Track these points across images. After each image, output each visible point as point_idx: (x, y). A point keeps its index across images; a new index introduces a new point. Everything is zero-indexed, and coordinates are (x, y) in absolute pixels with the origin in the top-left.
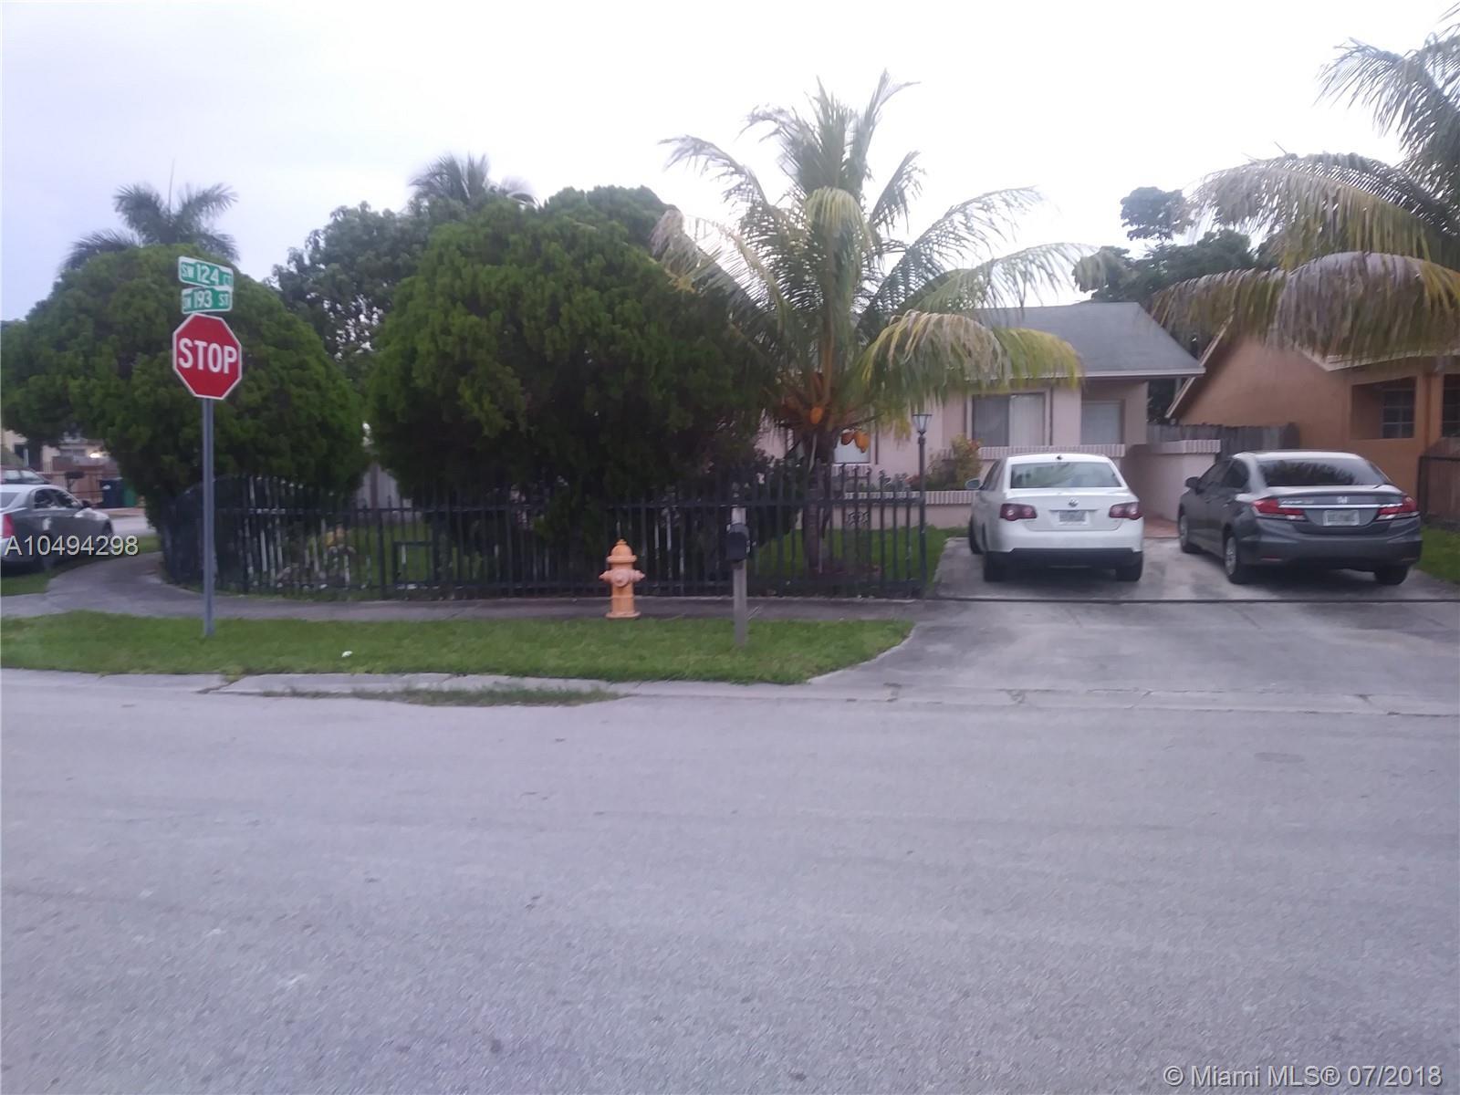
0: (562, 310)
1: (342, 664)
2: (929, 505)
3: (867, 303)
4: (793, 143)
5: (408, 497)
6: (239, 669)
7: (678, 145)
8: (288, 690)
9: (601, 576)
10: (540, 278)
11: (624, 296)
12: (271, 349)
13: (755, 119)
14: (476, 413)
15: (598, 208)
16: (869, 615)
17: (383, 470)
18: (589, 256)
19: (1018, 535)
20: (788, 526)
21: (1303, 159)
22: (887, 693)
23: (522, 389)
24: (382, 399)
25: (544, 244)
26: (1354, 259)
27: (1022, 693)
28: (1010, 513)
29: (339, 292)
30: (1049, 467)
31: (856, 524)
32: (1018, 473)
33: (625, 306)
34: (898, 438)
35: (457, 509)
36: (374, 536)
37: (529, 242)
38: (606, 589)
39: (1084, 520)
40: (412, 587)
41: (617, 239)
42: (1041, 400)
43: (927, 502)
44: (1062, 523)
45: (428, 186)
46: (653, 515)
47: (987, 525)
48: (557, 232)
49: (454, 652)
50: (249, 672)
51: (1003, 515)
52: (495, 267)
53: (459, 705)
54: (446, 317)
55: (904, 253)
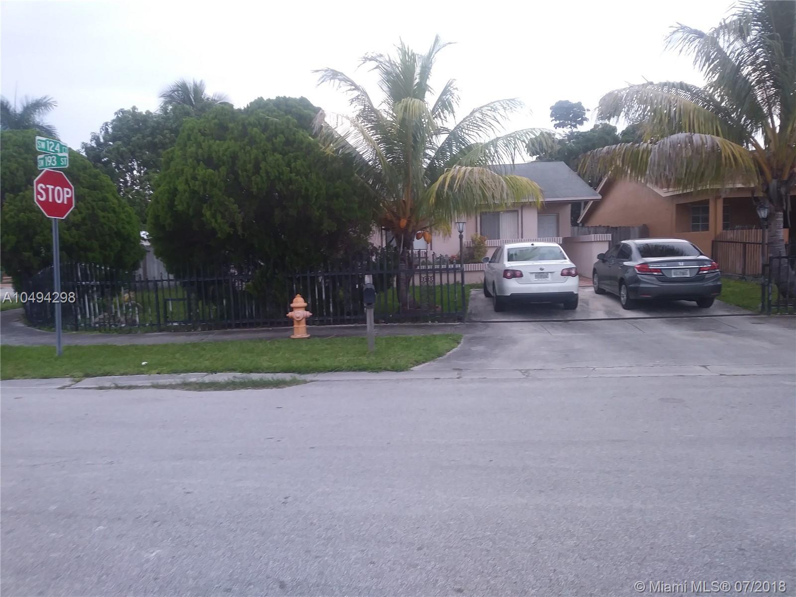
0: (261, 166)
1: (143, 369)
2: (466, 271)
3: (429, 162)
4: (387, 73)
5: (172, 274)
6: (81, 374)
7: (323, 73)
8: (113, 385)
9: (287, 315)
10: (248, 148)
11: (296, 158)
12: (87, 190)
13: (366, 59)
14: (214, 224)
15: (279, 108)
16: (438, 332)
17: (157, 258)
18: (275, 136)
19: (513, 286)
20: (390, 285)
21: (656, 85)
22: (455, 374)
23: (239, 210)
24: (157, 217)
25: (249, 129)
26: (687, 136)
27: (527, 371)
28: (509, 274)
29: (121, 158)
30: (527, 249)
31: (427, 283)
32: (511, 253)
33: (297, 163)
34: (445, 235)
35: (201, 279)
36: (153, 296)
37: (241, 128)
38: (290, 322)
39: (548, 278)
40: (175, 324)
41: (291, 126)
42: (516, 213)
43: (465, 270)
44: (536, 279)
45: (169, 97)
46: (314, 280)
47: (495, 281)
48: (257, 123)
49: (207, 360)
50: (87, 376)
51: (505, 276)
52: (222, 142)
53: (215, 390)
54: (194, 169)
55: (448, 135)
